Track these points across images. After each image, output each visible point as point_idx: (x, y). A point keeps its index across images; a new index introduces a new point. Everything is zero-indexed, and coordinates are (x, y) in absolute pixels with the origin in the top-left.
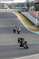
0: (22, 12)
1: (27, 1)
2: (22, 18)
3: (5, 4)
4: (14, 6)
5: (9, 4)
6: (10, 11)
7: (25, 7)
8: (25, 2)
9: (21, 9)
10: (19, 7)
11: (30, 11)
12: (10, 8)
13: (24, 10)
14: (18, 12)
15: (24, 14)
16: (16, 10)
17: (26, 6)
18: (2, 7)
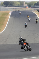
3: (24, 3)
4: (33, 5)
6: (29, 10)
12: (29, 7)
14: (37, 11)
16: (35, 9)
18: (21, 5)
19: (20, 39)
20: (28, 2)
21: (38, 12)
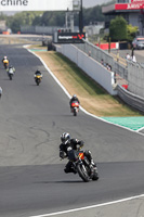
0: (58, 46)
1: (76, 4)
2: (58, 67)
4: (27, 23)
5: (11, 17)
6: (12, 43)
7: (69, 25)
8: (71, 9)
9: (53, 35)
10: (46, 25)
11: (87, 40)
12: (14, 32)
13: (67, 38)
14: (44, 45)
15: (66, 54)
16: (35, 39)
17: (72, 22)
19: (63, 140)
20: (9, 15)
21: (46, 48)
